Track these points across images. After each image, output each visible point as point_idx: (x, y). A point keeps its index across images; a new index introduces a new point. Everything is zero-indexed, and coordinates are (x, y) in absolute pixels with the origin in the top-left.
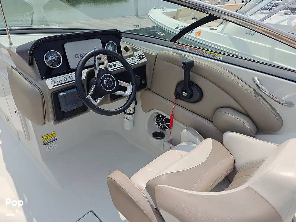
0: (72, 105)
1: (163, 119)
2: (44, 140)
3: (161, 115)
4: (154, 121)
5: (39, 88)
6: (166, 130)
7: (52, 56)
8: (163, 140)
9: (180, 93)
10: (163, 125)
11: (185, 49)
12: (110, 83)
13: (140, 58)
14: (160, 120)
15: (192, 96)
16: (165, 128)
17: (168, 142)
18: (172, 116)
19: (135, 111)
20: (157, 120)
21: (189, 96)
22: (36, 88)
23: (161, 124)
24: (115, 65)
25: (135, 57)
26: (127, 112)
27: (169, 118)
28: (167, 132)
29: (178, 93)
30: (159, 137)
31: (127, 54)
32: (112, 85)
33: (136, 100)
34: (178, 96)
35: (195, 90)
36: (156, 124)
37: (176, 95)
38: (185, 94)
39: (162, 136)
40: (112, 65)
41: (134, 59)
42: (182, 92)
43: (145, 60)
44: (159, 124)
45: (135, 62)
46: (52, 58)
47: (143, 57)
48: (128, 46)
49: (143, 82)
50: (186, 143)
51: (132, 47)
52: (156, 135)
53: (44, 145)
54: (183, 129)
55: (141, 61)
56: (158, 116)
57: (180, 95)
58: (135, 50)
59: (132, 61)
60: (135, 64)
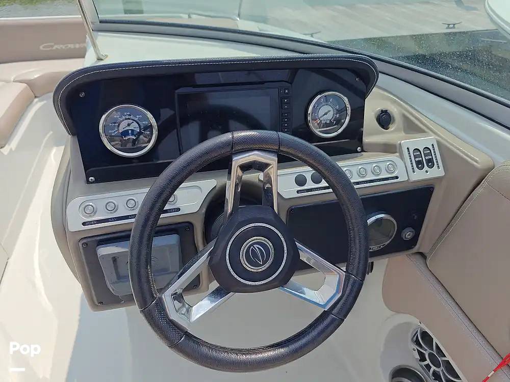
7: (130, 121)
10: (433, 367)
12: (263, 257)
13: (419, 163)
23: (429, 363)
25: (402, 157)
32: (267, 265)
40: (307, 176)
41: (394, 165)
43: (436, 172)
44: (421, 356)
45: (394, 175)
46: (129, 125)
47: (430, 161)
48: (394, 110)
49: (408, 235)
51: (406, 114)
55: (419, 175)
58: (411, 127)
59: (383, 171)
60: (396, 180)
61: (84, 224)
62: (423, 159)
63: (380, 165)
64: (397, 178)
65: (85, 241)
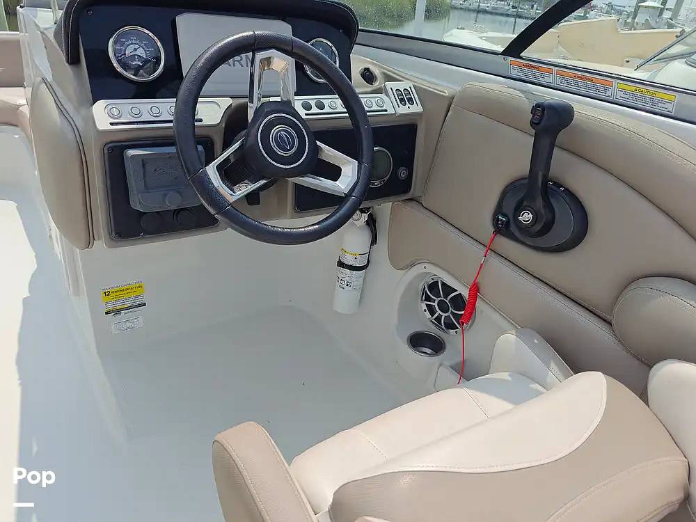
0: (165, 195)
1: (446, 297)
2: (109, 299)
3: (444, 284)
4: (420, 299)
5: (75, 129)
6: (452, 332)
7: (137, 46)
8: (436, 360)
9: (511, 216)
10: (444, 315)
11: (547, 80)
12: (289, 143)
13: (402, 100)
14: (437, 300)
15: (548, 227)
16: (450, 326)
17: (452, 367)
18: (475, 289)
19: (368, 261)
20: (428, 299)
21: (538, 227)
22: (70, 127)
23: (439, 312)
24: (321, 106)
25: (387, 95)
26: (346, 263)
27: (465, 293)
28: (452, 338)
29: (505, 215)
30: (428, 351)
31: (367, 87)
32: (293, 151)
33: (375, 229)
34: (504, 225)
35: (562, 209)
36: (425, 311)
37: (495, 221)
38: (526, 217)
39: (437, 346)
40: (313, 103)
41: (383, 102)
42: (518, 209)
43: (416, 108)
44: (431, 310)
45: (383, 108)
46: (135, 50)
47: (410, 99)
48: (376, 71)
49: (402, 174)
50: (510, 375)
51: (386, 71)
52: (418, 341)
53: (107, 313)
54: (504, 332)
55: (404, 110)
56: (433, 287)
57: (508, 222)
59: (374, 104)
60: (384, 113)
61: (111, 124)
62: (405, 98)
63: (372, 100)
64: (386, 111)
65: (109, 145)
